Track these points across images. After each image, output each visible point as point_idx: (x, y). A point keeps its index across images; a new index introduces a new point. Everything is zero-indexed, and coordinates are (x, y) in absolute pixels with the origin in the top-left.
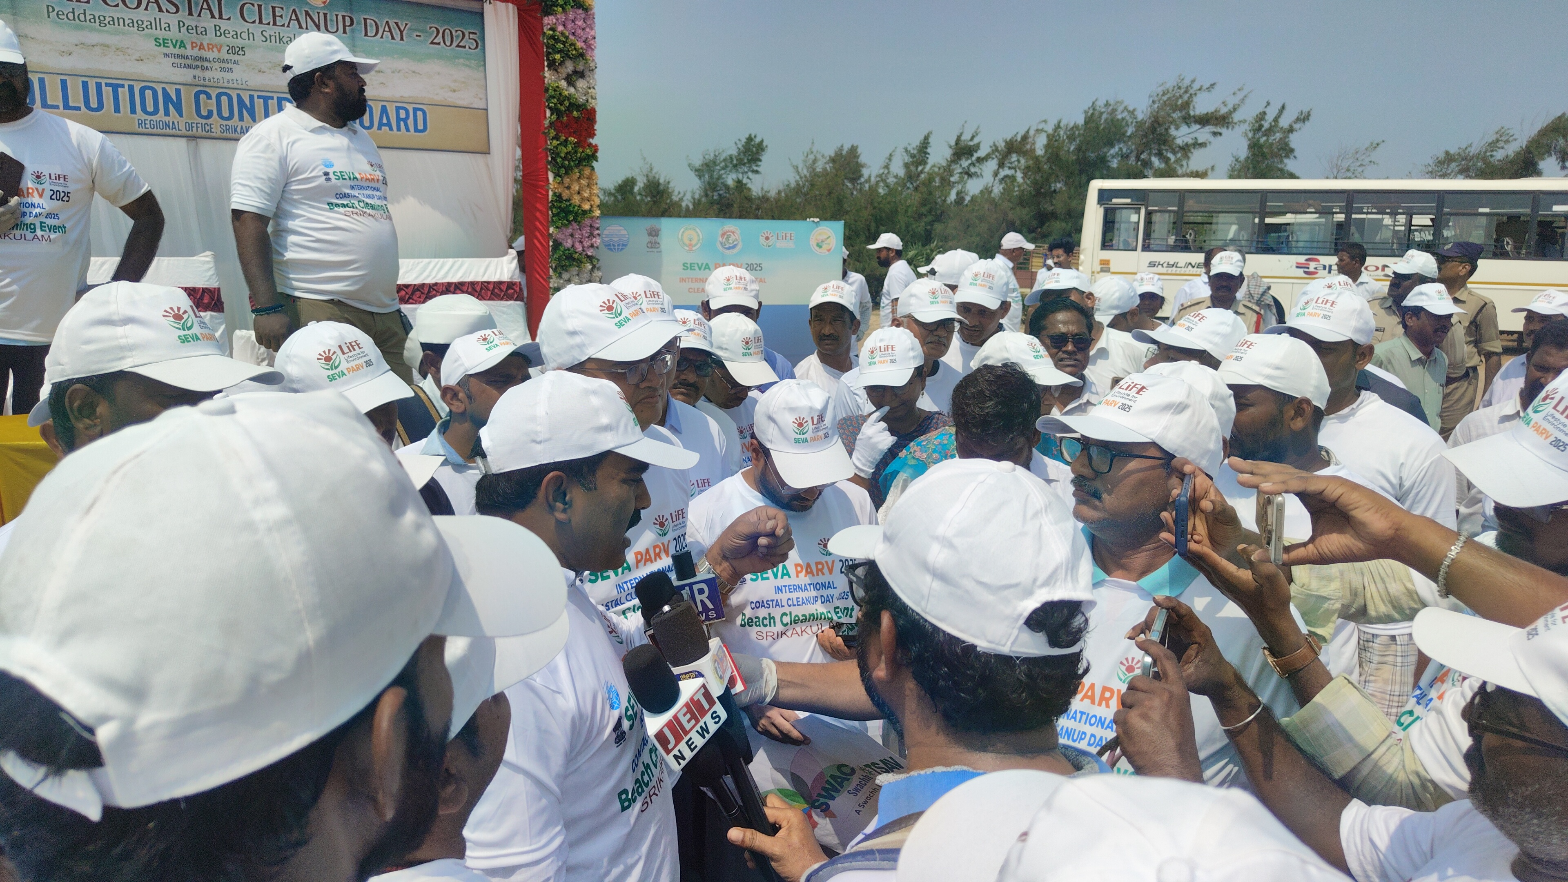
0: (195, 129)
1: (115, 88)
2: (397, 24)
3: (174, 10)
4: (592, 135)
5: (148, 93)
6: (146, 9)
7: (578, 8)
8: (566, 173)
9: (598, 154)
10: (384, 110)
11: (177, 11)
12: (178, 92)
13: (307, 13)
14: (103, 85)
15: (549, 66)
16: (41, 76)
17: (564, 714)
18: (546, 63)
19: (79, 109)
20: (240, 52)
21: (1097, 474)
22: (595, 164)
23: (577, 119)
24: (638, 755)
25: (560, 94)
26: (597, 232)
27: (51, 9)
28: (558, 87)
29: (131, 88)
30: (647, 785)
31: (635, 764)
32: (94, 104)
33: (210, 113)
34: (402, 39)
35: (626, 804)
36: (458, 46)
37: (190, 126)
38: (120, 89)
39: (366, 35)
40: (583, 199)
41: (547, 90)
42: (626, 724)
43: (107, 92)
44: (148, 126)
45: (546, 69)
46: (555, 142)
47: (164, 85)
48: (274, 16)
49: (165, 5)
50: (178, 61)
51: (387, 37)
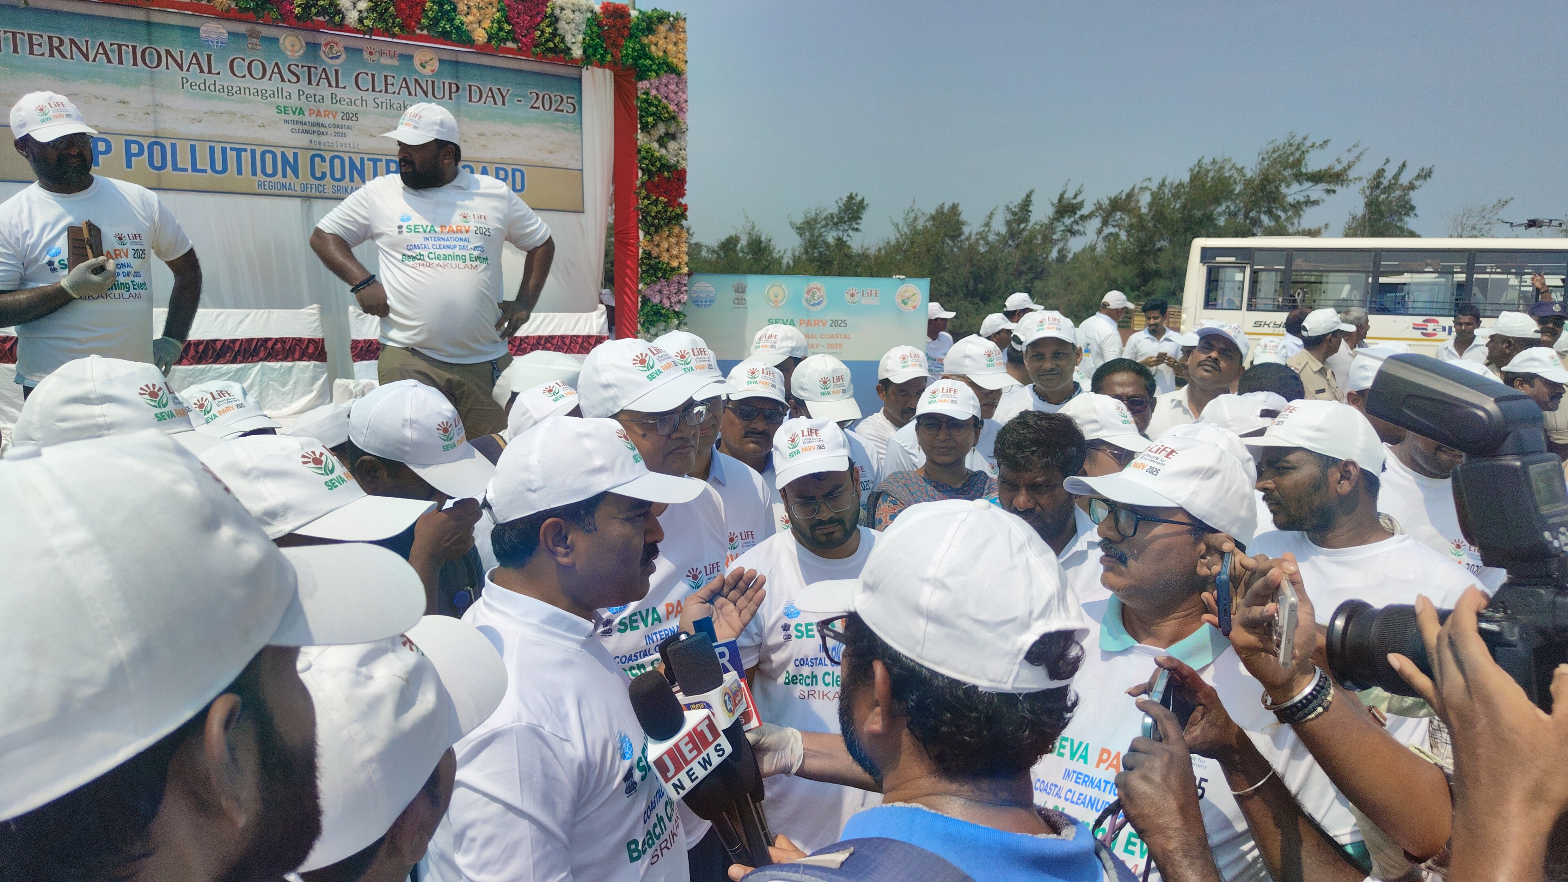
0: (309, 190)
1: (239, 152)
2: (499, 90)
3: (295, 79)
4: (682, 195)
5: (269, 156)
6: (270, 79)
7: (671, 73)
8: (656, 231)
9: (687, 213)
11: (298, 81)
12: (295, 155)
13: (416, 81)
14: (228, 149)
15: (642, 129)
16: (173, 141)
17: (572, 761)
18: (639, 126)
19: (205, 171)
20: (354, 118)
21: (1124, 538)
22: (684, 222)
23: (667, 180)
24: (651, 807)
25: (652, 155)
26: (685, 288)
27: (185, 81)
28: (650, 148)
29: (253, 152)
30: (658, 838)
31: (647, 815)
32: (219, 167)
33: (324, 175)
34: (504, 104)
35: (635, 855)
36: (556, 110)
37: (305, 187)
38: (243, 153)
39: (470, 100)
40: (672, 257)
41: (639, 151)
42: (637, 775)
43: (232, 156)
44: (267, 187)
45: (639, 131)
46: (646, 202)
47: (283, 149)
48: (386, 84)
49: (287, 75)
50: (296, 126)
51: (490, 102)
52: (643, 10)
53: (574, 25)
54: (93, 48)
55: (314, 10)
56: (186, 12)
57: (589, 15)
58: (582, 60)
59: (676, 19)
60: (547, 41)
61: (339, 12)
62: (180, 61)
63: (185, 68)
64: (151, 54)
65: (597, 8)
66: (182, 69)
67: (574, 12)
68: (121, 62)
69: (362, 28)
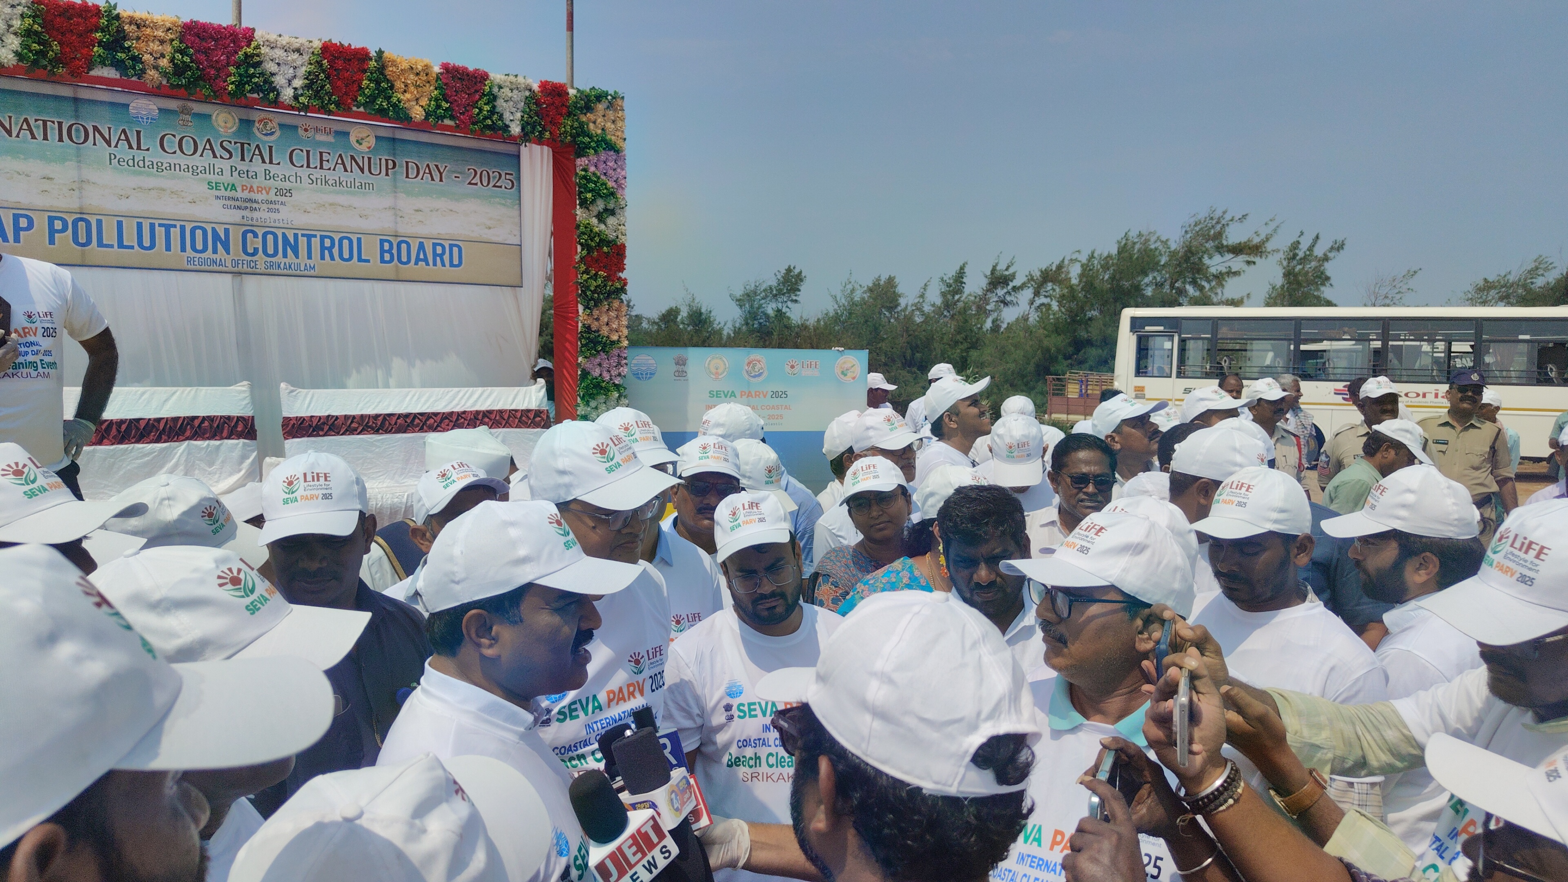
0: (240, 266)
1: (168, 228)
2: (437, 166)
3: (228, 156)
4: (622, 269)
5: (199, 233)
6: (201, 155)
7: (610, 150)
8: (596, 305)
9: (627, 288)
10: (421, 246)
11: (230, 158)
12: (227, 231)
13: (352, 158)
14: (157, 225)
15: (581, 205)
16: (99, 217)
18: (578, 202)
19: (132, 247)
20: (288, 194)
21: (1061, 619)
22: (623, 297)
23: (607, 254)
25: (591, 231)
26: (624, 361)
27: (113, 157)
28: (589, 224)
29: (183, 228)
32: (147, 243)
33: (256, 250)
34: (441, 180)
36: (494, 186)
37: (236, 263)
38: (172, 229)
39: (407, 177)
40: (611, 330)
41: (578, 226)
42: (574, 874)
43: (160, 232)
44: (196, 263)
45: (578, 207)
46: (585, 276)
47: (214, 225)
48: (321, 161)
49: (219, 151)
50: (229, 203)
51: (427, 178)
52: (581, 89)
53: (512, 103)
54: (16, 124)
55: (248, 87)
56: (116, 89)
57: (527, 93)
58: (520, 137)
59: (614, 98)
60: (485, 118)
61: (274, 89)
62: (108, 138)
63: (113, 144)
64: (77, 130)
65: (536, 87)
66: (110, 146)
67: (512, 90)
68: (45, 138)
69: (298, 105)
